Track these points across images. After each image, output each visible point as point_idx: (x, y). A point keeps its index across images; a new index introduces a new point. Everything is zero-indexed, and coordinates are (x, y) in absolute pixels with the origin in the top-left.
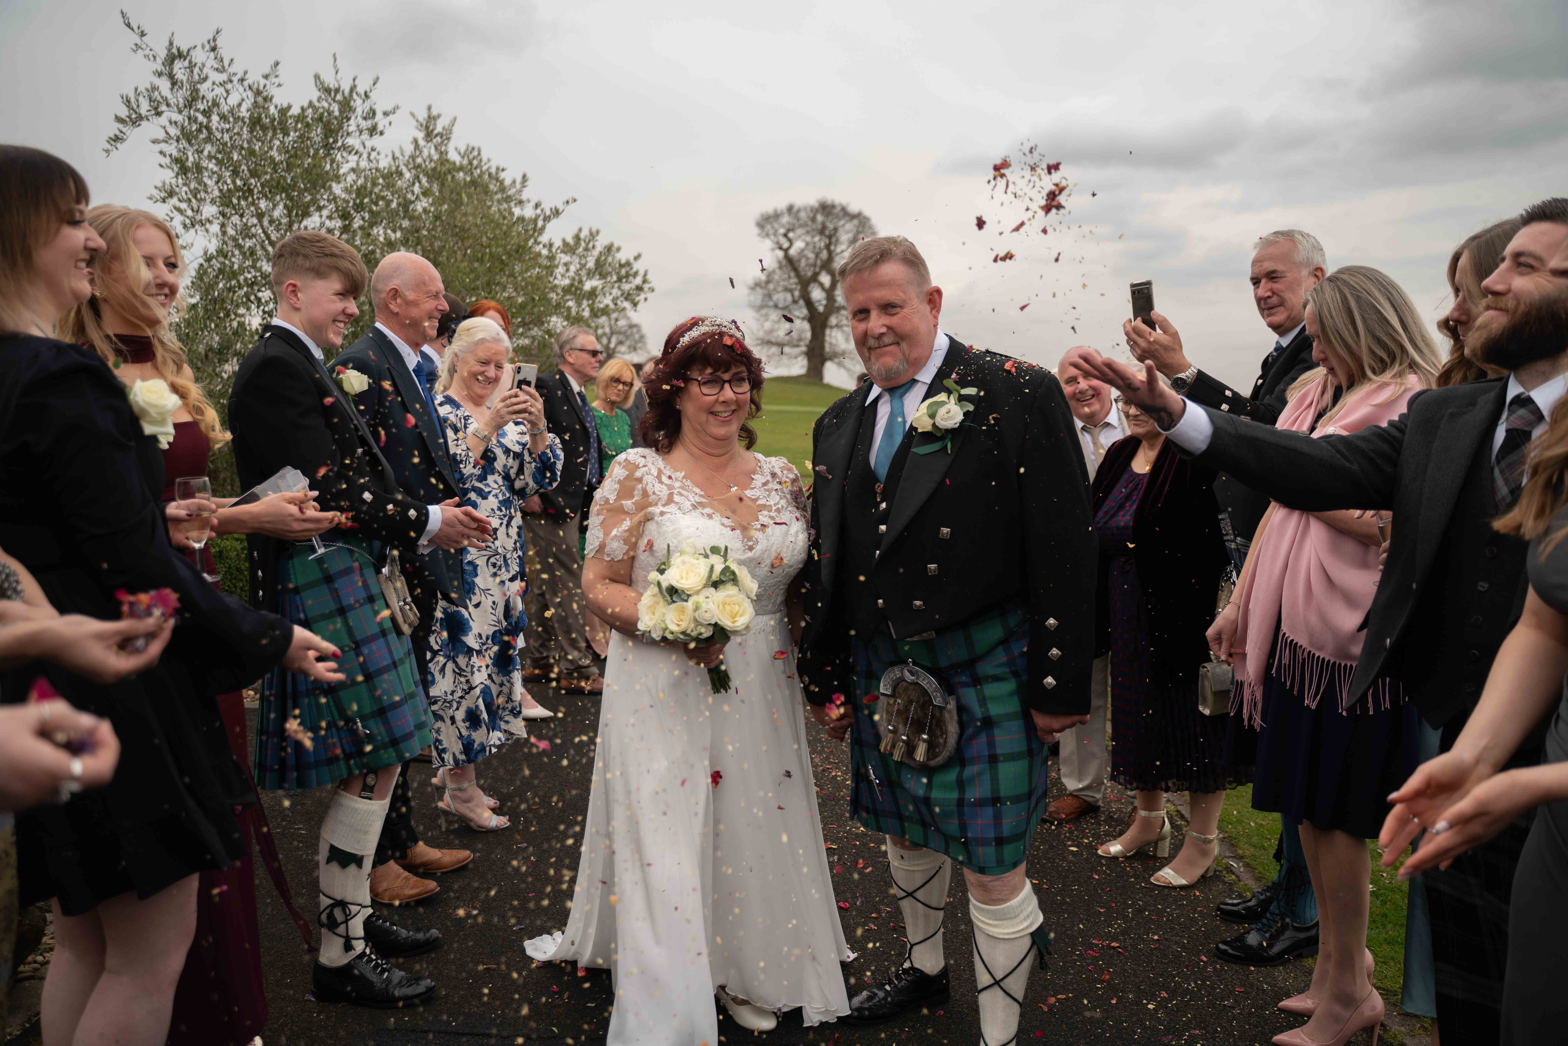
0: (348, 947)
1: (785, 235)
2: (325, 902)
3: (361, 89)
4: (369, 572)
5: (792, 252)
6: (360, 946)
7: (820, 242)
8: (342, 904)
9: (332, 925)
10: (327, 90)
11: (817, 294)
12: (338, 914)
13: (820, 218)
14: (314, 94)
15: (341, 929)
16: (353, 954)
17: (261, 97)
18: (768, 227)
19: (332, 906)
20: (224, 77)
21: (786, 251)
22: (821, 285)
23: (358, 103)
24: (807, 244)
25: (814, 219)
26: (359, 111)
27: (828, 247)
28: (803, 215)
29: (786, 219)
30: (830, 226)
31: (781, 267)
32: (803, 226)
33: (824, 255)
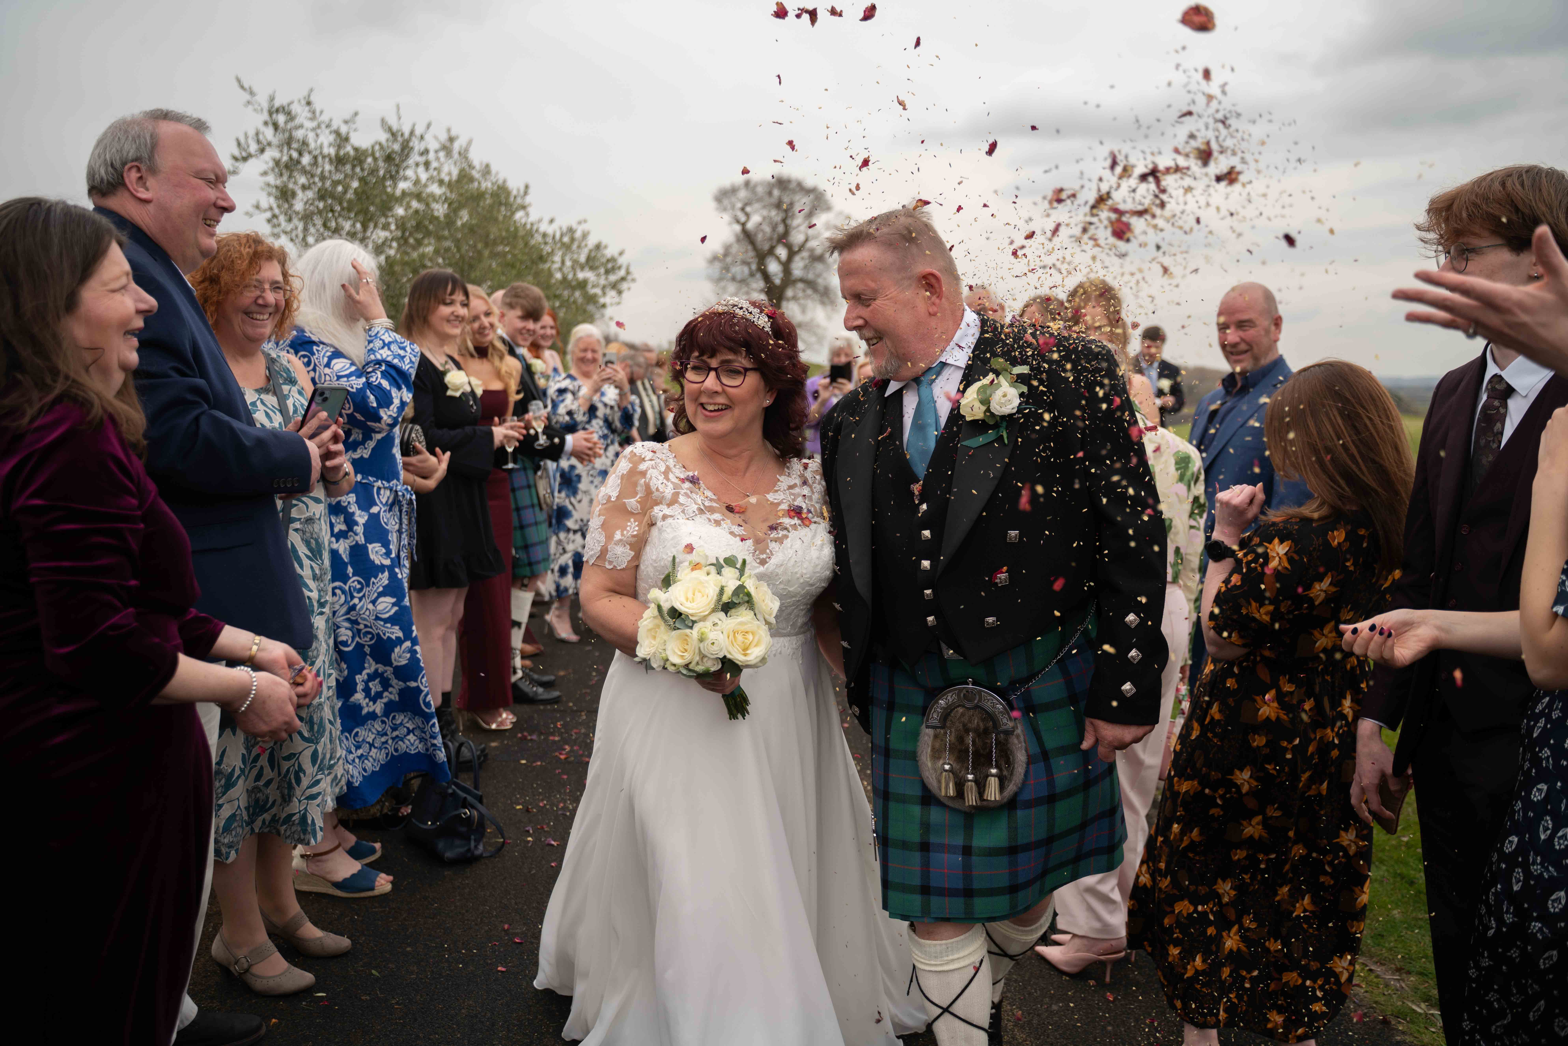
1: (743, 209)
3: (418, 132)
4: (530, 473)
5: (750, 226)
7: (776, 216)
10: (394, 135)
11: (773, 267)
13: (776, 192)
14: (383, 137)
17: (342, 139)
18: (726, 202)
20: (314, 124)
21: (743, 225)
22: (778, 258)
23: (415, 144)
24: (764, 218)
25: (770, 194)
26: (416, 149)
27: (784, 221)
28: (760, 190)
29: (743, 194)
30: (786, 199)
31: (738, 240)
32: (759, 200)
33: (781, 229)
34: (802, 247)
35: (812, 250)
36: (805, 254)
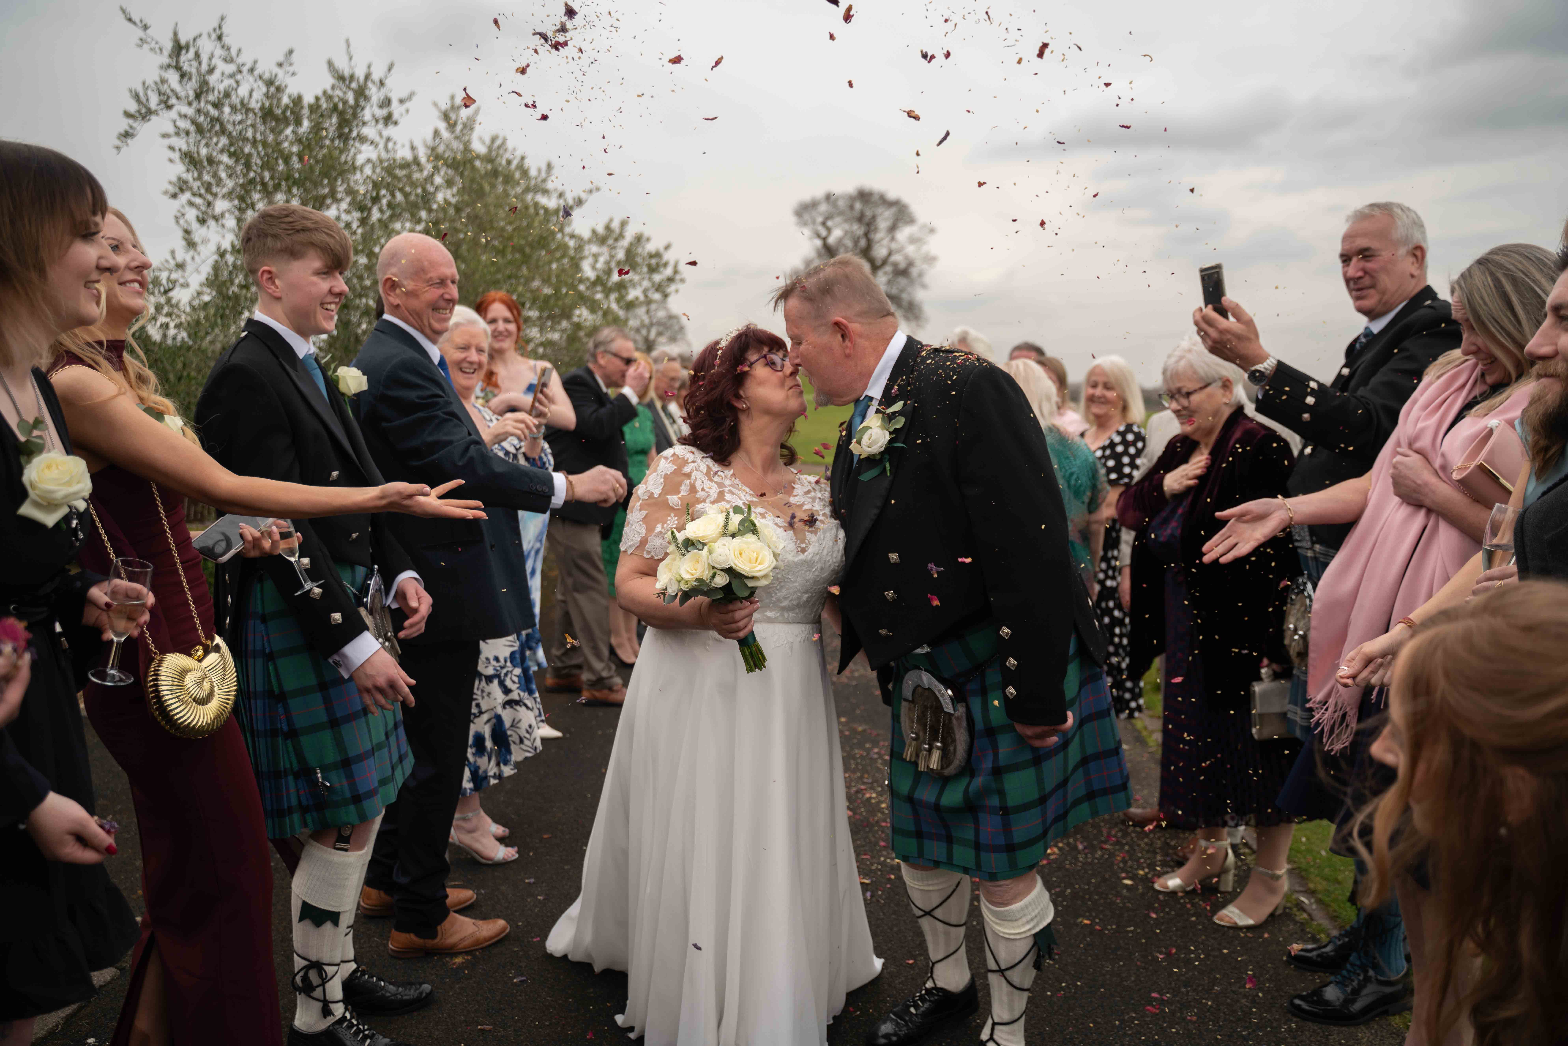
0: (326, 1012)
1: (824, 224)
2: (299, 963)
3: (376, 76)
5: (831, 240)
6: (339, 1010)
7: (858, 230)
8: (317, 966)
9: (308, 989)
10: (341, 78)
12: (313, 976)
13: (858, 206)
14: (327, 82)
15: (318, 993)
16: (331, 1020)
17: (273, 87)
18: (807, 217)
19: (307, 968)
20: (232, 67)
21: (824, 239)
23: (373, 91)
24: (846, 233)
25: (852, 207)
26: (375, 99)
27: (866, 235)
28: (841, 203)
29: (823, 208)
30: (869, 213)
31: (819, 255)
32: (841, 213)
33: (863, 243)
34: (885, 262)
36: (888, 268)
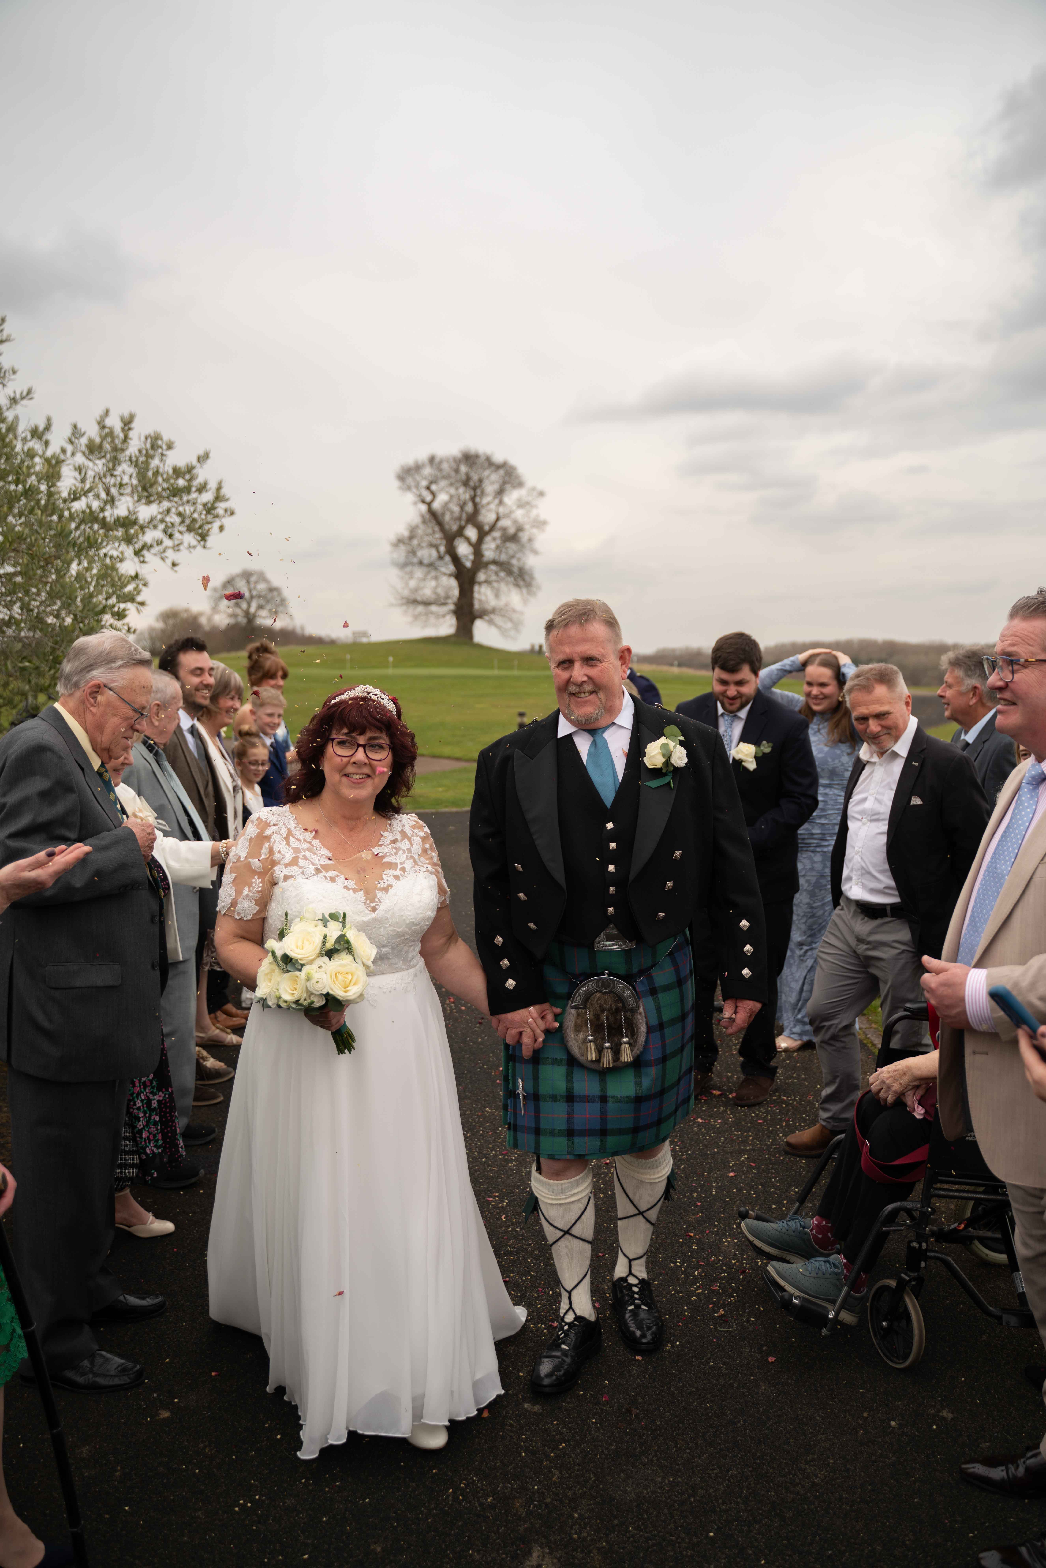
1: (428, 488)
7: (464, 494)
11: (463, 549)
13: (463, 469)
18: (409, 480)
21: (429, 504)
22: (468, 540)
24: (452, 497)
25: (457, 470)
27: (473, 499)
28: (446, 466)
29: (427, 471)
30: (475, 477)
31: (423, 521)
32: (446, 477)
33: (470, 507)
34: (493, 527)
35: (504, 529)
36: (497, 534)
